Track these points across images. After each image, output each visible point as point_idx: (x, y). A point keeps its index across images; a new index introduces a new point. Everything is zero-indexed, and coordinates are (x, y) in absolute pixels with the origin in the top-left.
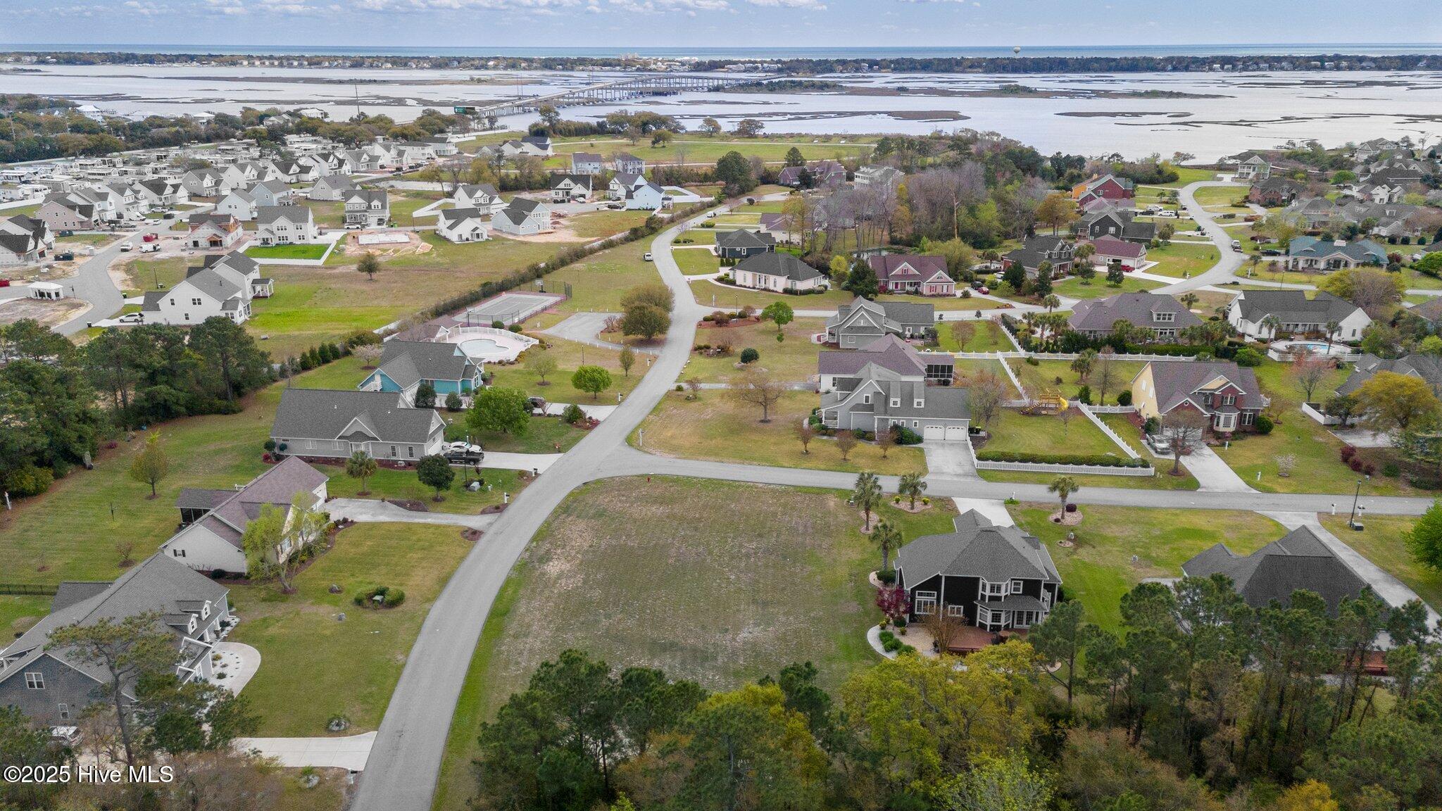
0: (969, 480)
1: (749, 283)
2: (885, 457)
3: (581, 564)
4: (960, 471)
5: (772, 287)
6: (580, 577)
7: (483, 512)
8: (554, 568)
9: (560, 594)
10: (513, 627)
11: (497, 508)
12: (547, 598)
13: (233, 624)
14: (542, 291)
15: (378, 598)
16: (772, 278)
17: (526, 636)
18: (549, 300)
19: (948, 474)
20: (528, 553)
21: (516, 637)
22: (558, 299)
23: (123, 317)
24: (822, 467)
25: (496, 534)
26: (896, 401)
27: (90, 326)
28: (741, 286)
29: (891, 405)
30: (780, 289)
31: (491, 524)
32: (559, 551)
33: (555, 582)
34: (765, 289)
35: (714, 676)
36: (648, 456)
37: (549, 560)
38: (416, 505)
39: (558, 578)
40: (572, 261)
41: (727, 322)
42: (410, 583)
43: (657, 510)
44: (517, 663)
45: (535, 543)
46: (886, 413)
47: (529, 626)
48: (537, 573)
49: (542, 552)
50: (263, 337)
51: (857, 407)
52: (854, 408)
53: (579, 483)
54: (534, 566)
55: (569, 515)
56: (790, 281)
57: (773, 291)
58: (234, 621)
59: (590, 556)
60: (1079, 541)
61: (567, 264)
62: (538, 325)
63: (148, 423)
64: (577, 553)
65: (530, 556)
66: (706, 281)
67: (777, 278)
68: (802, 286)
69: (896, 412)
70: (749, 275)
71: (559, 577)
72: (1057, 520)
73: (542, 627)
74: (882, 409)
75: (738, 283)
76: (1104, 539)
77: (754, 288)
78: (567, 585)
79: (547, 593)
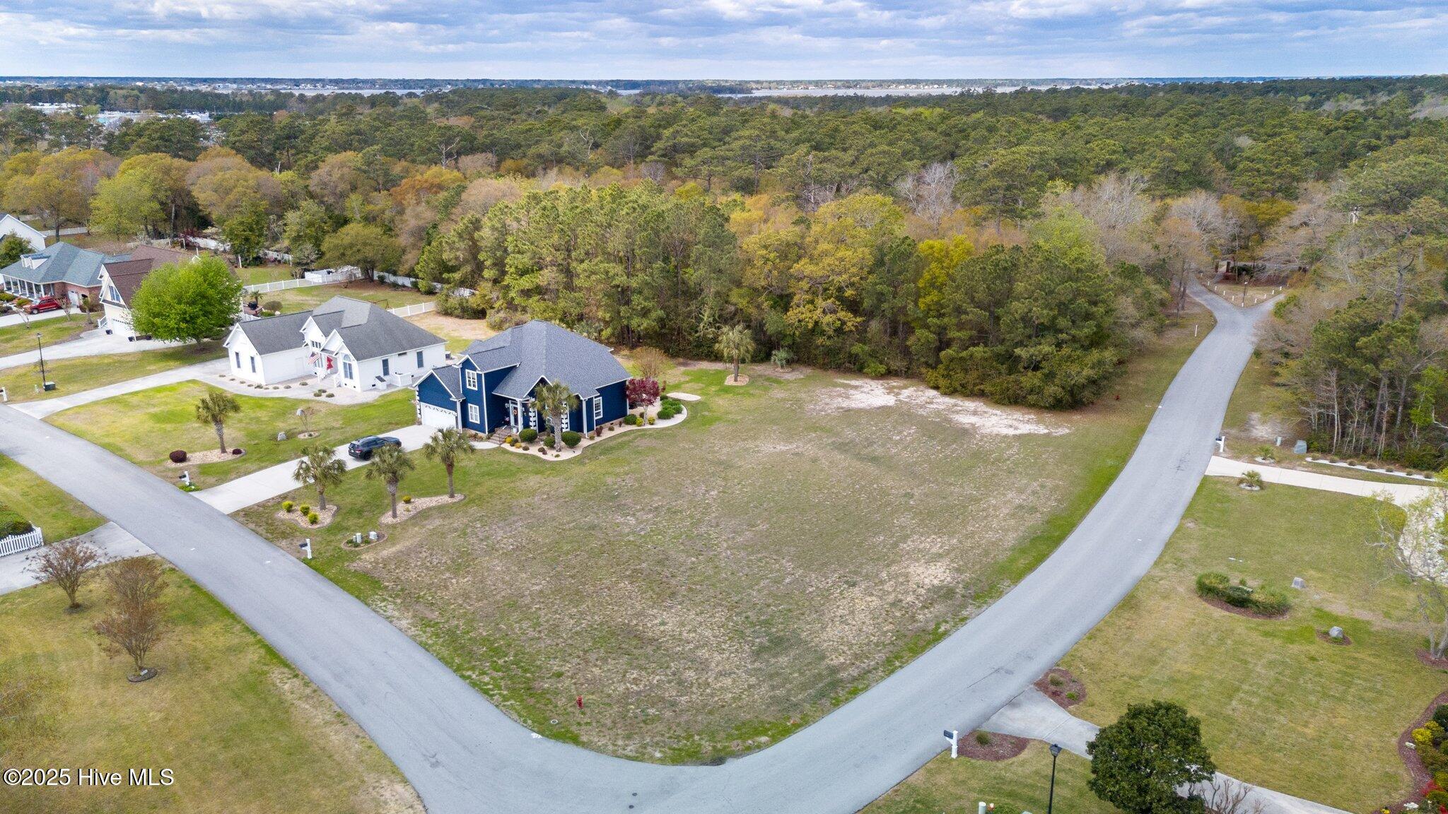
3: (893, 562)
6: (907, 546)
8: (935, 574)
9: (951, 535)
10: (1034, 521)
12: (972, 538)
17: (1021, 507)
20: (965, 613)
21: (1033, 510)
25: (1009, 672)
31: (1012, 703)
32: (910, 598)
33: (948, 553)
37: (935, 590)
39: (940, 556)
43: (665, 620)
44: (1042, 486)
45: (942, 629)
47: (1013, 516)
48: (966, 576)
49: (939, 608)
54: (966, 587)
55: (834, 670)
59: (867, 569)
64: (882, 582)
65: (963, 606)
71: (938, 557)
73: (995, 508)
78: (935, 544)
79: (968, 544)
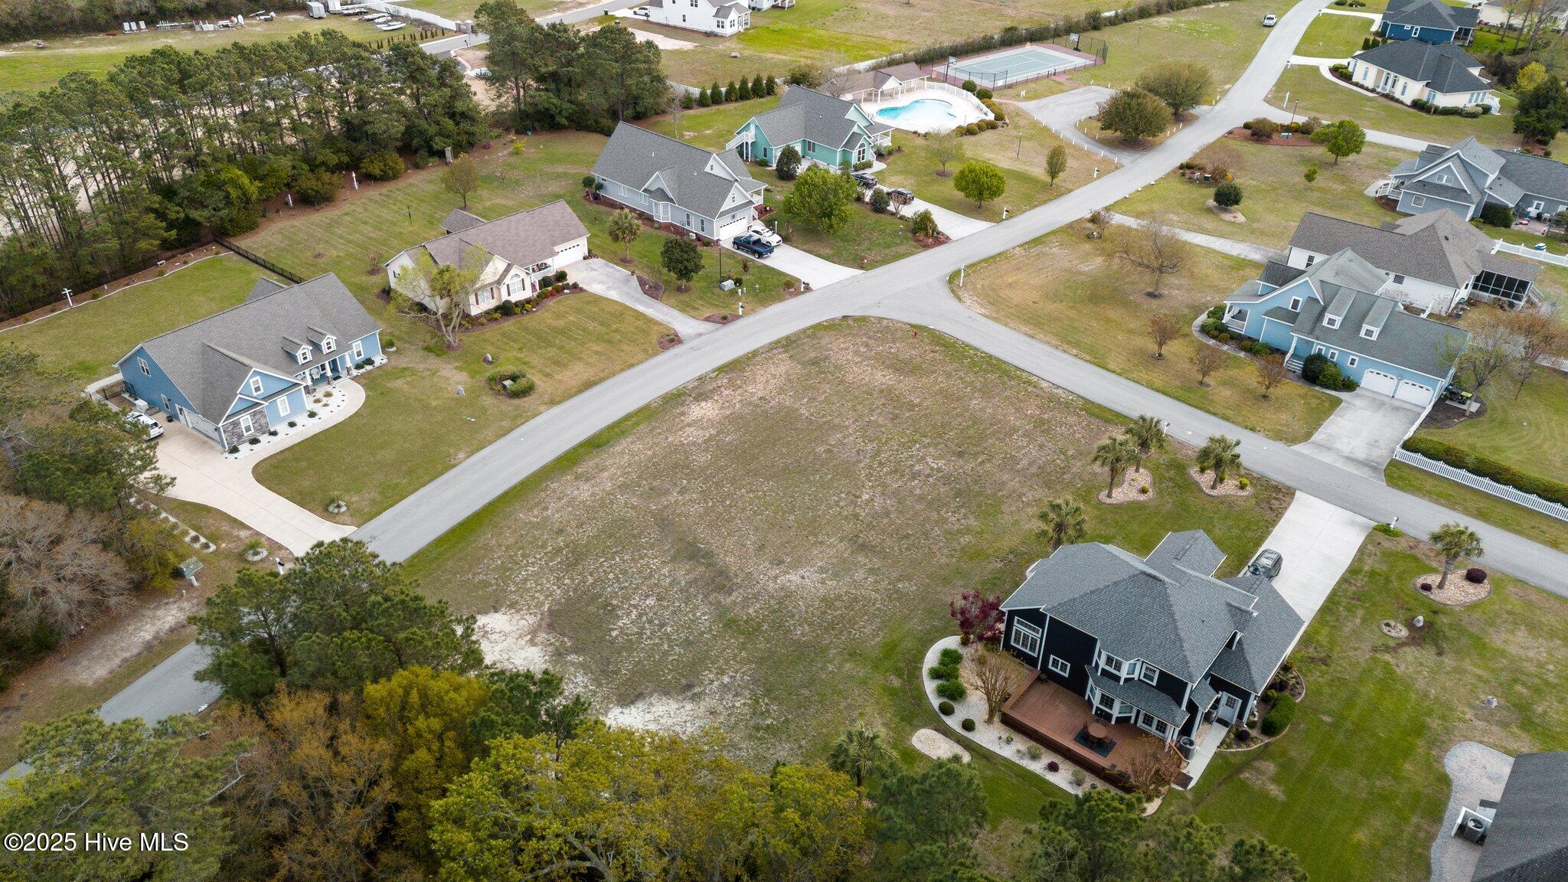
0: (1364, 473)
1: (1369, 83)
2: (1265, 397)
3: (728, 417)
4: (1361, 455)
5: (1397, 95)
6: (711, 431)
7: (707, 319)
8: (700, 410)
9: (671, 444)
11: (725, 318)
13: (377, 363)
14: (1076, 49)
15: (508, 383)
16: (1402, 80)
17: (588, 480)
18: (1077, 61)
19: (1339, 453)
20: (695, 384)
22: (1089, 62)
23: (636, 9)
24: (1158, 383)
25: (693, 348)
26: (1334, 319)
27: (606, 13)
28: (1357, 84)
29: (1325, 323)
30: (1408, 99)
31: (701, 335)
32: (726, 392)
33: (681, 429)
34: (1388, 96)
35: (704, 614)
36: (955, 303)
37: (706, 399)
38: (652, 290)
39: (689, 425)
40: (1159, 12)
41: (1269, 136)
42: (559, 377)
43: (883, 377)
45: (715, 374)
46: (1311, 333)
47: (603, 469)
48: (679, 411)
49: (710, 387)
50: (733, 54)
51: (1276, 312)
52: (1271, 313)
53: (839, 314)
54: (685, 401)
55: (785, 351)
56: (1428, 90)
57: (1397, 101)
58: (379, 360)
59: (748, 410)
60: (1426, 635)
61: (1150, 15)
62: (1023, 93)
63: (534, 130)
64: (741, 401)
65: (695, 387)
66: (1315, 70)
67: (1410, 82)
68: (1443, 100)
69: (1327, 335)
70: (1373, 70)
71: (692, 424)
72: (1426, 587)
74: (1308, 326)
75: (1354, 79)
76: (1479, 646)
77: (1373, 91)
